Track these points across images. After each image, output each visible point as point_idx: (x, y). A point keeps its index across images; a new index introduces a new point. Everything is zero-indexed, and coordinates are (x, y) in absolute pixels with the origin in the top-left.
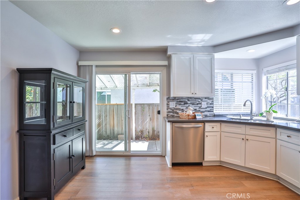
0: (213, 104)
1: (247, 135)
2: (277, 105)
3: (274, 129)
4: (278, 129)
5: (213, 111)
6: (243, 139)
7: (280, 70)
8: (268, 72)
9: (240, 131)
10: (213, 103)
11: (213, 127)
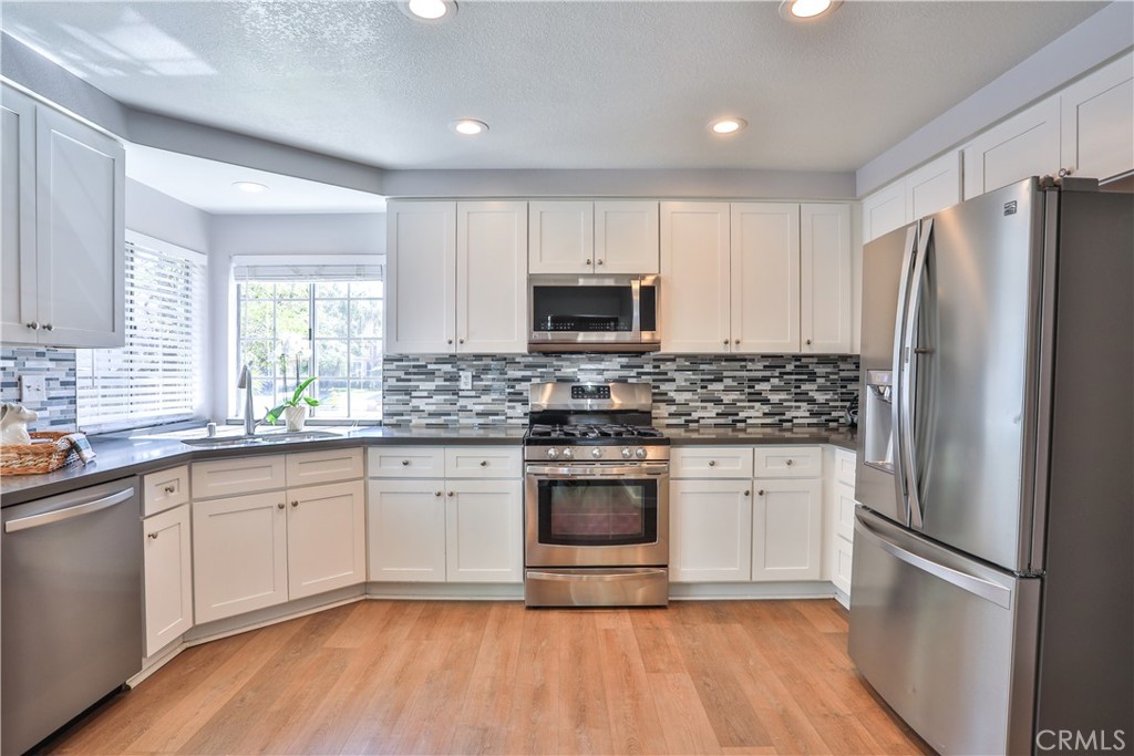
0: (75, 383)
1: (291, 488)
2: (316, 381)
3: (358, 451)
4: (370, 450)
5: (75, 421)
6: (281, 507)
7: (296, 273)
8: (254, 273)
9: (269, 478)
10: (73, 379)
11: (168, 486)
